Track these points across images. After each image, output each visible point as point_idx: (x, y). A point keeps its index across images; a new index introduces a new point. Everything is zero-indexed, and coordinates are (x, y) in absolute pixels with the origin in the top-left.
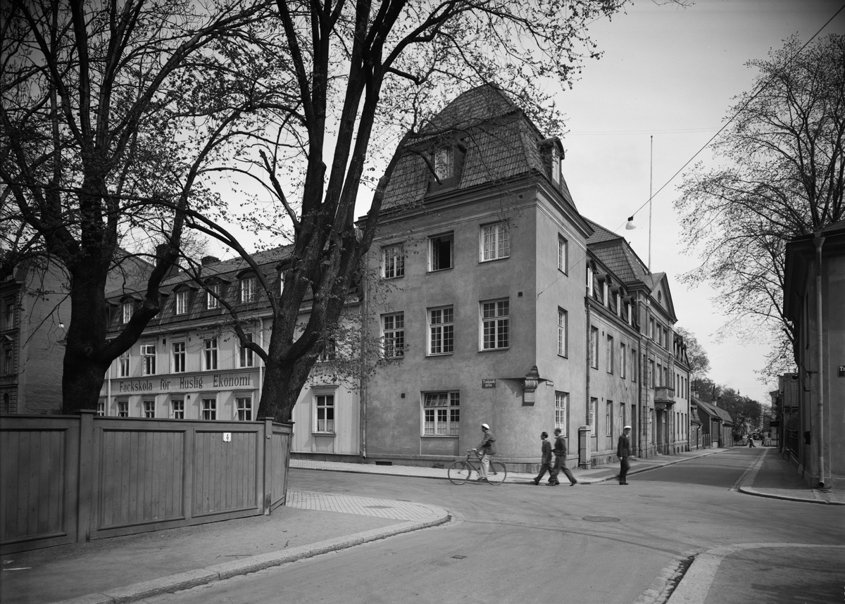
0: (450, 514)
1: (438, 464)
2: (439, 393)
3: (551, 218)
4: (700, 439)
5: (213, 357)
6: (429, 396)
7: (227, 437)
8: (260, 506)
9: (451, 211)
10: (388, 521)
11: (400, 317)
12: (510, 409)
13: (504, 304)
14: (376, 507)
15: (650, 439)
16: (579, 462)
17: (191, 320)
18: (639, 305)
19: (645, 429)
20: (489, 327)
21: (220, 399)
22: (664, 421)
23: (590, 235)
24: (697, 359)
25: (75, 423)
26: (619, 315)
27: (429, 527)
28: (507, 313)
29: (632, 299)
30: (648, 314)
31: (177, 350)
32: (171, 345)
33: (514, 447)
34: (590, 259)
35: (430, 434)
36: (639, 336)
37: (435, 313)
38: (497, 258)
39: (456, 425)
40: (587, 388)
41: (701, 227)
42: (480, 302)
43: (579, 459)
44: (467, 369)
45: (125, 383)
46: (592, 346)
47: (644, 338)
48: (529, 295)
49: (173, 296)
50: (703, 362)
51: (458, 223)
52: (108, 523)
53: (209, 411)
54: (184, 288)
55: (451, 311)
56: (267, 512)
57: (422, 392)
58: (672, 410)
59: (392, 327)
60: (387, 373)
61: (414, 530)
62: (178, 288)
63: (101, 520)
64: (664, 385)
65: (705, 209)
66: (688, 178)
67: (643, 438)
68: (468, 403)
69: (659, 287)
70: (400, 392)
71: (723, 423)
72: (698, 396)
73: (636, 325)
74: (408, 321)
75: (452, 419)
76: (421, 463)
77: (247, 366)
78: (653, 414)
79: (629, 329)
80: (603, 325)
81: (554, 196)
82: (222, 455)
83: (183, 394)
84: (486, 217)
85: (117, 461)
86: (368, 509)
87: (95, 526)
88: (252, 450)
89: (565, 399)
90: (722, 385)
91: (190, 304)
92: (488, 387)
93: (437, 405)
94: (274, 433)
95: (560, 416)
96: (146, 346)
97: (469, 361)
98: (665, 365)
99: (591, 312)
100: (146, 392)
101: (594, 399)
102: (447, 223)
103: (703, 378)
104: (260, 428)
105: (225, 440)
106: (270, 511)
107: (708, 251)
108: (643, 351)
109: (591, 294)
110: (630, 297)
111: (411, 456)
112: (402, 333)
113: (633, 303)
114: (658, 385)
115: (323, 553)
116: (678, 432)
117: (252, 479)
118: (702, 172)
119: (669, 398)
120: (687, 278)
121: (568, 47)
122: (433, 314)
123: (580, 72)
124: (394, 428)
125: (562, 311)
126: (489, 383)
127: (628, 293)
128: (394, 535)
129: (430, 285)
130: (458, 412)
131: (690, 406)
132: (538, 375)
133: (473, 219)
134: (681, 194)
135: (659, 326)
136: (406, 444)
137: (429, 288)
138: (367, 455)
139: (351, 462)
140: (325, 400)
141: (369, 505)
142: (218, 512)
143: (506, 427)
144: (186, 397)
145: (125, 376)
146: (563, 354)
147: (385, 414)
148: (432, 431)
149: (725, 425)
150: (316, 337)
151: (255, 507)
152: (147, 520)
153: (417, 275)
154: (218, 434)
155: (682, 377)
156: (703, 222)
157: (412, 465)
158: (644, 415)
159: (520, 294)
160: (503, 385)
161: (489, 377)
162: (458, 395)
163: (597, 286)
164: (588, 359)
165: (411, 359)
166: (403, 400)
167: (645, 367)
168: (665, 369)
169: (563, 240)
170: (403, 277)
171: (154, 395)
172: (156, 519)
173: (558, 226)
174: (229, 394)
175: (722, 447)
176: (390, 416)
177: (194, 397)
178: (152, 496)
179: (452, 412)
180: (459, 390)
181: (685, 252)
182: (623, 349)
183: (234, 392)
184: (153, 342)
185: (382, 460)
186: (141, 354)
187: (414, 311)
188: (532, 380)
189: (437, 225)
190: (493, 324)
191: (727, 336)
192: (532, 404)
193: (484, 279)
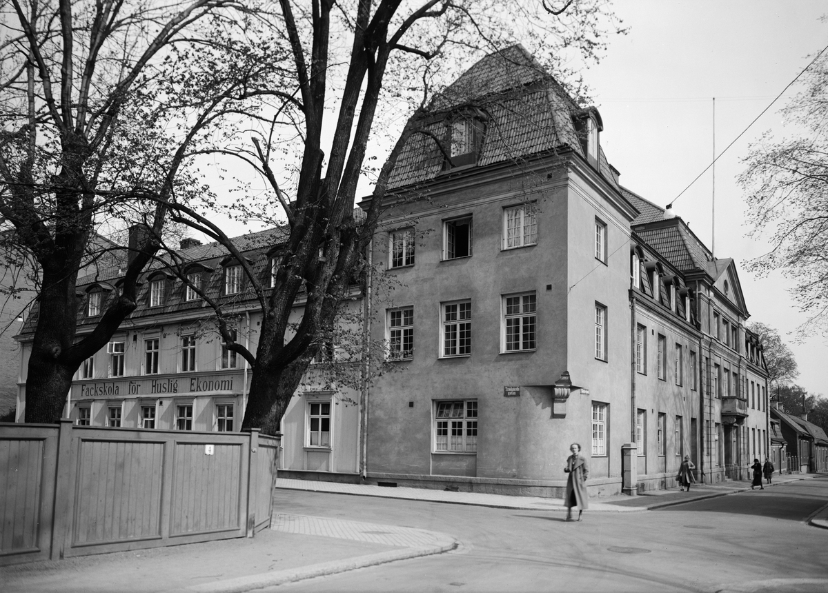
0: (457, 542)
1: (451, 486)
2: (453, 402)
3: (586, 200)
4: (784, 462)
5: (191, 357)
6: (443, 406)
7: (210, 449)
8: (243, 527)
9: (469, 190)
10: (385, 548)
11: (409, 312)
12: (537, 422)
13: (531, 298)
14: (372, 532)
15: (715, 459)
16: (623, 486)
17: (167, 313)
18: (700, 298)
19: (709, 448)
20: (512, 325)
21: (197, 406)
22: (735, 439)
23: (635, 217)
24: (781, 361)
25: (54, 432)
26: (674, 309)
27: (431, 554)
28: (533, 309)
29: (690, 291)
30: (712, 308)
31: (150, 348)
32: (143, 342)
33: (541, 467)
34: (635, 244)
35: (442, 451)
36: (699, 334)
37: (450, 309)
38: (522, 245)
39: (473, 439)
40: (633, 398)
41: (771, 206)
42: (502, 296)
43: (623, 483)
44: (486, 374)
45: (87, 386)
46: (638, 348)
47: (705, 337)
48: (559, 289)
49: (147, 286)
50: (788, 365)
51: (477, 205)
52: (82, 540)
53: (184, 420)
54: (160, 276)
55: (469, 306)
56: (250, 534)
57: (433, 400)
58: (745, 425)
59: (399, 324)
60: (393, 377)
61: (412, 557)
62: (154, 276)
63: (76, 537)
64: (733, 394)
65: (776, 186)
66: (754, 149)
67: (706, 458)
68: (487, 414)
69: (724, 276)
70: (408, 400)
71: (816, 442)
72: (782, 407)
73: (696, 321)
74: (418, 317)
75: (469, 433)
76: (431, 485)
77: (229, 368)
78: (719, 430)
79: (686, 327)
80: (652, 323)
81: (589, 174)
82: (203, 470)
83: (155, 399)
84: (509, 198)
85: (94, 474)
86: (364, 534)
87: (69, 542)
88: (236, 465)
89: (605, 410)
90: (816, 395)
91: (166, 295)
92: (511, 396)
93: (451, 416)
94: (260, 446)
95: (598, 431)
96: (114, 343)
97: (489, 365)
98: (734, 369)
99: (637, 307)
100: (112, 397)
101: (641, 411)
102: (465, 204)
103: (790, 386)
104: (245, 440)
105: (207, 452)
106: (254, 534)
107: (781, 234)
108: (705, 353)
109: (637, 285)
110: (688, 288)
111: (420, 476)
112: (411, 331)
113: (692, 296)
114: (725, 394)
115: (311, 577)
116: (754, 453)
117: (235, 497)
118: (771, 142)
119: (739, 411)
120: (755, 265)
121: (593, 21)
122: (448, 309)
123: (606, 49)
124: (400, 442)
125: (600, 307)
126: (512, 391)
127: (685, 283)
128: (390, 562)
129: (444, 276)
130: (475, 424)
131: (769, 420)
132: (569, 382)
133: (494, 201)
134: (746, 166)
135: (725, 322)
136: (414, 462)
137: (443, 279)
138: (367, 474)
139: (349, 483)
140: (319, 409)
141: (365, 530)
142: (197, 532)
143: (532, 443)
144: (158, 403)
145: (88, 379)
146: (602, 357)
147: (390, 427)
148: (445, 447)
149: (818, 445)
150: (309, 340)
151: (237, 528)
152: (122, 539)
153: (429, 265)
154: (200, 446)
155: (758, 385)
156: (773, 201)
157: (421, 487)
158: (707, 431)
159: (549, 287)
160: (527, 394)
161: (512, 384)
162: (475, 404)
163: (645, 276)
164: (633, 363)
165: (421, 361)
166: (410, 410)
167: (708, 372)
168: (735, 374)
169: (601, 224)
170: (413, 266)
171: (121, 400)
172: (131, 537)
173: (595, 208)
174: (207, 401)
175: (815, 473)
176: (396, 429)
177: (166, 403)
178: (128, 512)
179: (469, 424)
180: (476, 399)
181: (751, 235)
182: (679, 350)
183: (214, 397)
184: (122, 339)
185: (385, 481)
186: (108, 352)
187: (426, 306)
188: (563, 387)
189: (453, 206)
190: (517, 321)
191: (810, 335)
192: (563, 416)
193: (507, 269)
